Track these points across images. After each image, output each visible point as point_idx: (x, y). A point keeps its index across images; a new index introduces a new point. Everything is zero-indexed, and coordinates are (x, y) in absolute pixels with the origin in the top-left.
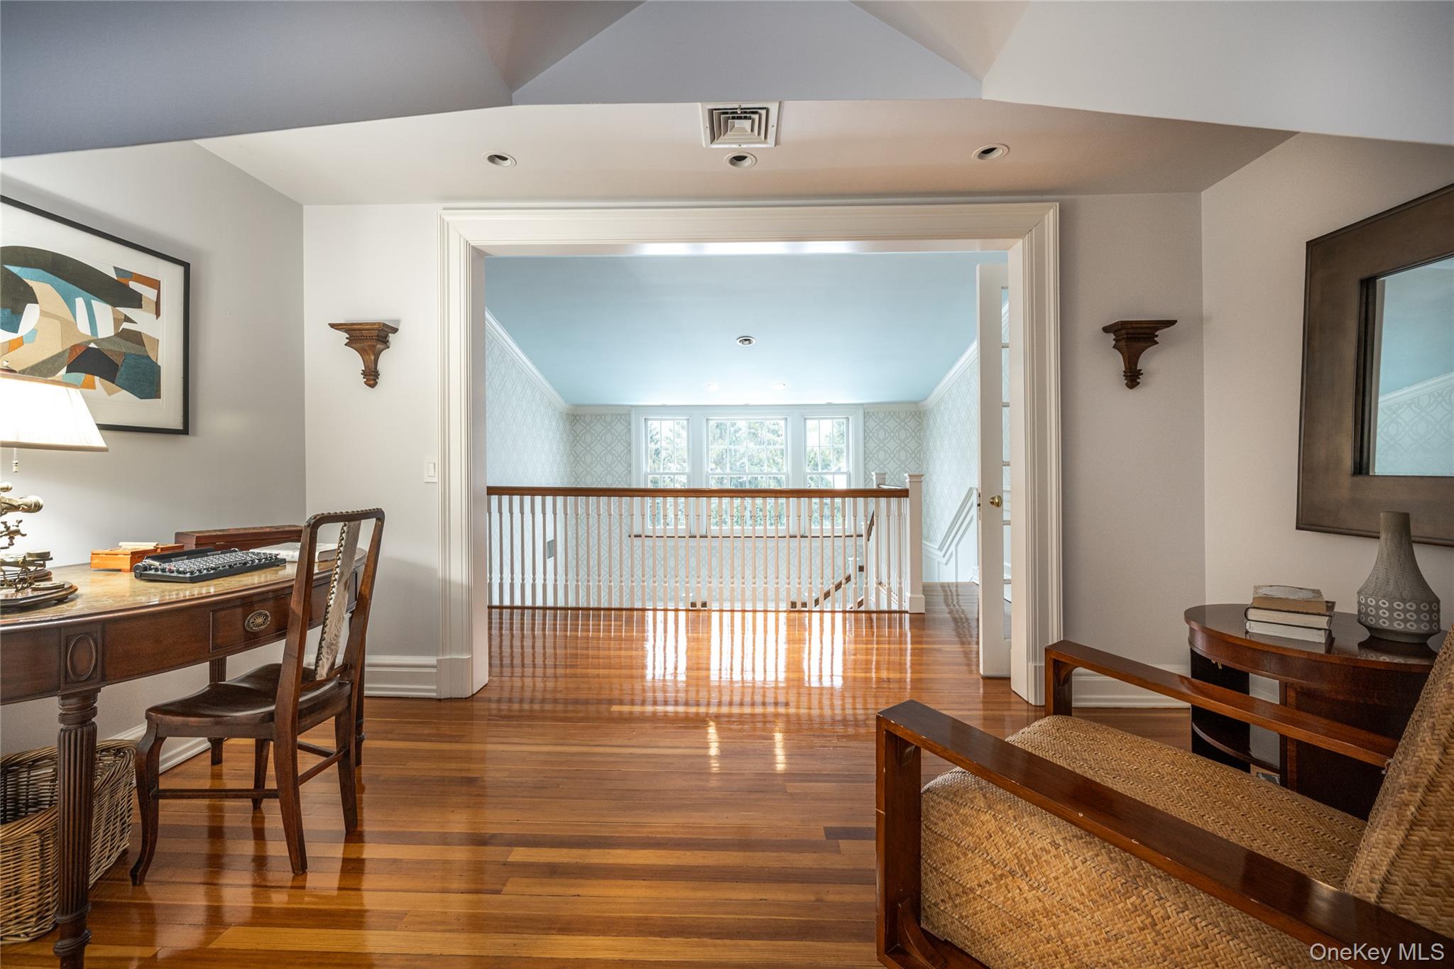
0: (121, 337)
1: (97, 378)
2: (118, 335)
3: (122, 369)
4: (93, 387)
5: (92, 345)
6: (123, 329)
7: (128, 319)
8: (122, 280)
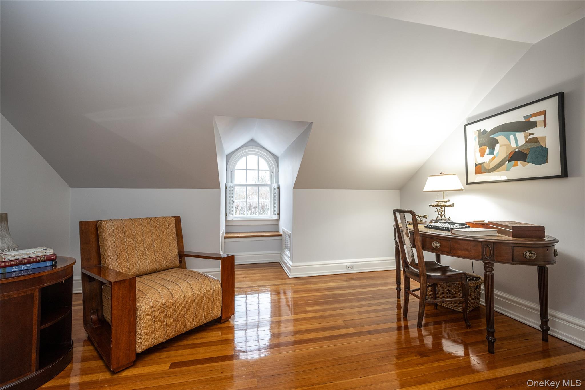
0: (528, 143)
1: (519, 162)
2: (527, 142)
3: (529, 155)
4: (518, 165)
5: (517, 150)
6: (529, 139)
7: (531, 134)
8: (527, 120)
